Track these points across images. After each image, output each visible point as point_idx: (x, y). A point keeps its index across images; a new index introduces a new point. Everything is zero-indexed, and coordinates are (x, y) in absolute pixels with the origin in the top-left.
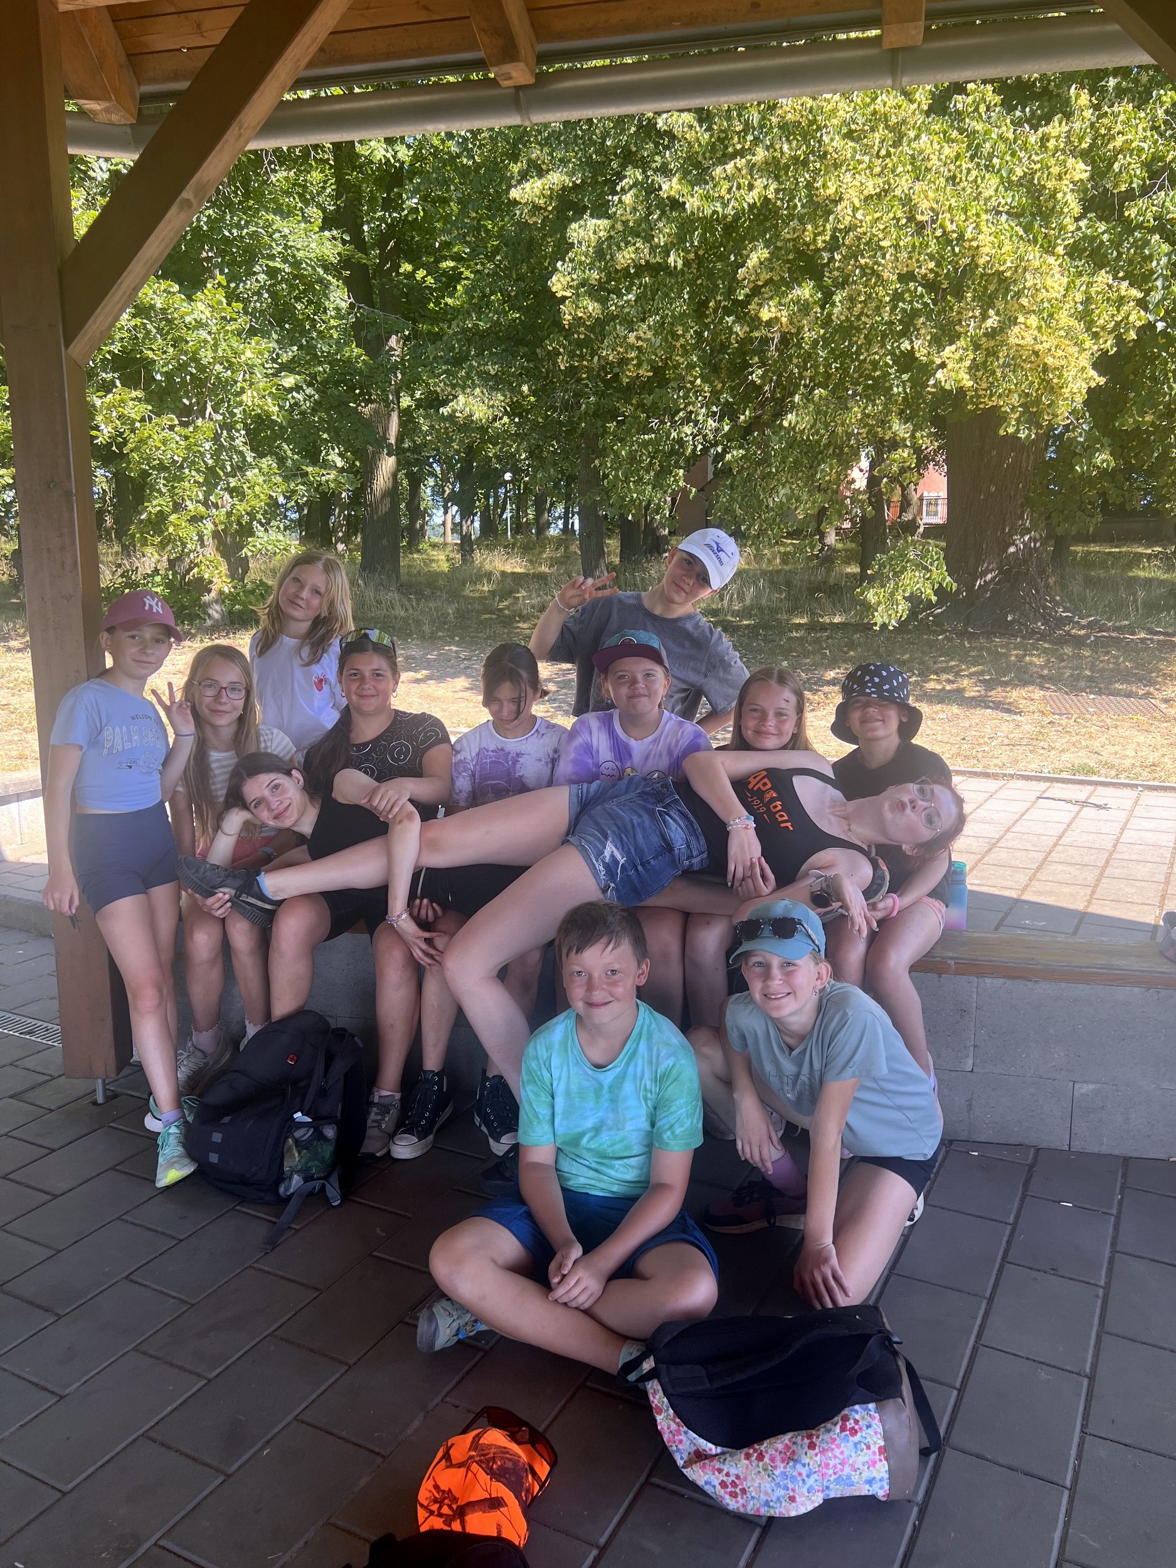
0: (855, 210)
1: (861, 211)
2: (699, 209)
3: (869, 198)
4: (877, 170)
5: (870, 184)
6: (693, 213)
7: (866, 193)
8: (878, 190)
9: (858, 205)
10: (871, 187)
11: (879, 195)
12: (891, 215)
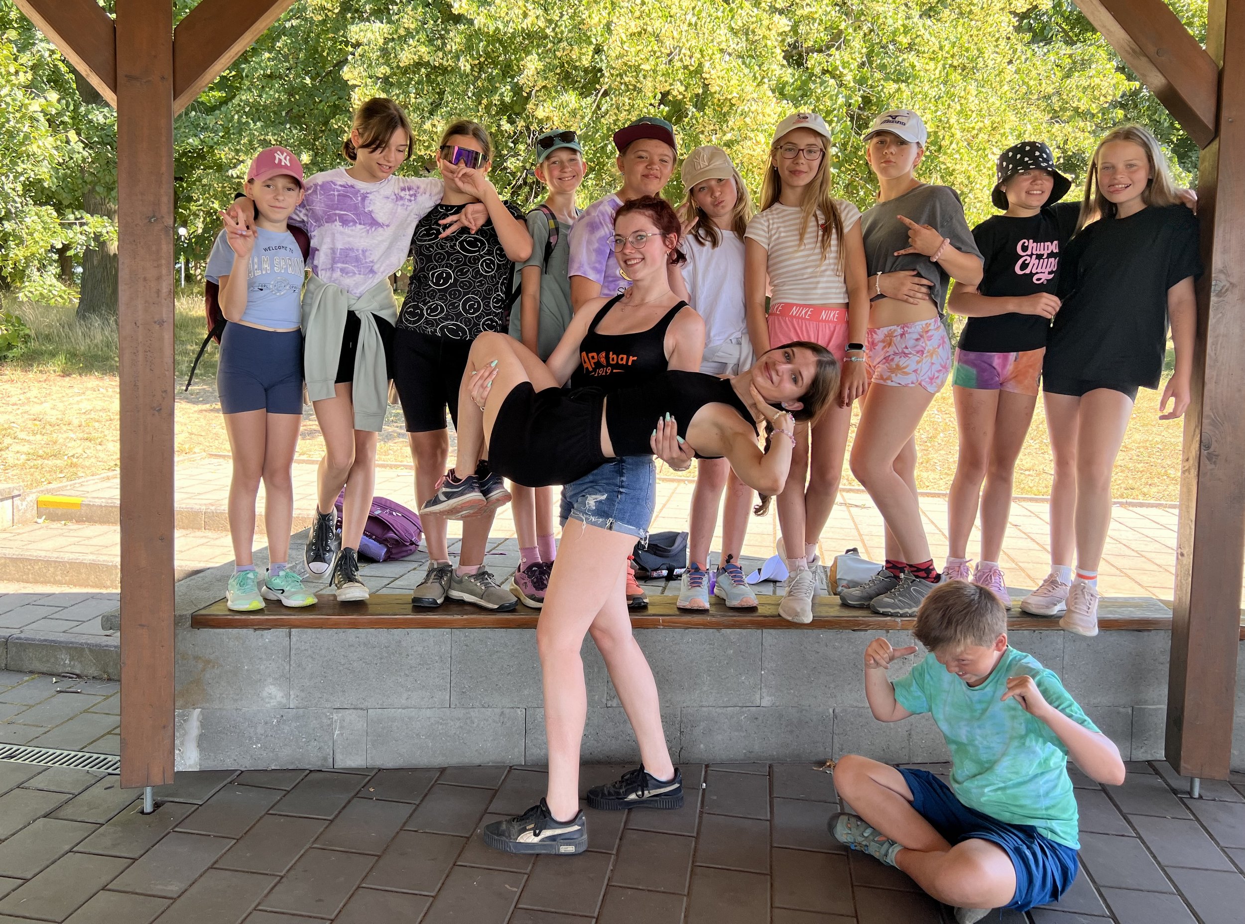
0: (622, 43)
1: (627, 44)
2: (484, 25)
3: (634, 34)
4: (637, 14)
5: (632, 24)
6: (479, 29)
7: (630, 31)
8: (639, 29)
9: (625, 39)
10: (634, 26)
11: (640, 33)
12: (650, 48)
